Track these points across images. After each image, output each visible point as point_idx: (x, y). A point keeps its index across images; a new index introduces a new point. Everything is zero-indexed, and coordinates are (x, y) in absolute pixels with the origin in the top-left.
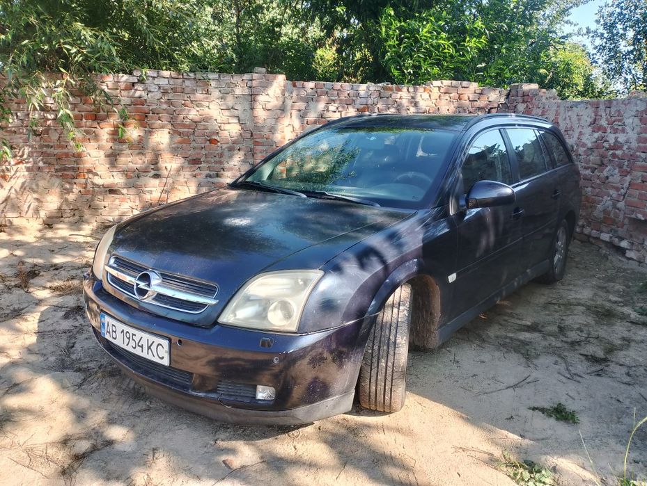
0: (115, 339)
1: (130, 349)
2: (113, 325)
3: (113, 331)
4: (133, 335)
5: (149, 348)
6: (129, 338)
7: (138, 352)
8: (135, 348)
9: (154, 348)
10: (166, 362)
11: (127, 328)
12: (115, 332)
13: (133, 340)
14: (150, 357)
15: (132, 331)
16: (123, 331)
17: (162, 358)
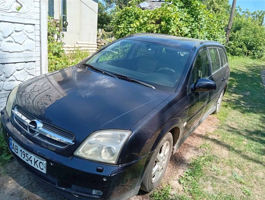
0: (17, 153)
1: (24, 160)
2: (16, 146)
3: (16, 149)
4: (27, 154)
5: (35, 162)
6: (24, 155)
7: (29, 163)
8: (28, 161)
9: (38, 163)
10: (44, 171)
11: (23, 150)
12: (17, 149)
13: (27, 156)
14: (36, 167)
15: (26, 152)
16: (21, 151)
17: (42, 169)
